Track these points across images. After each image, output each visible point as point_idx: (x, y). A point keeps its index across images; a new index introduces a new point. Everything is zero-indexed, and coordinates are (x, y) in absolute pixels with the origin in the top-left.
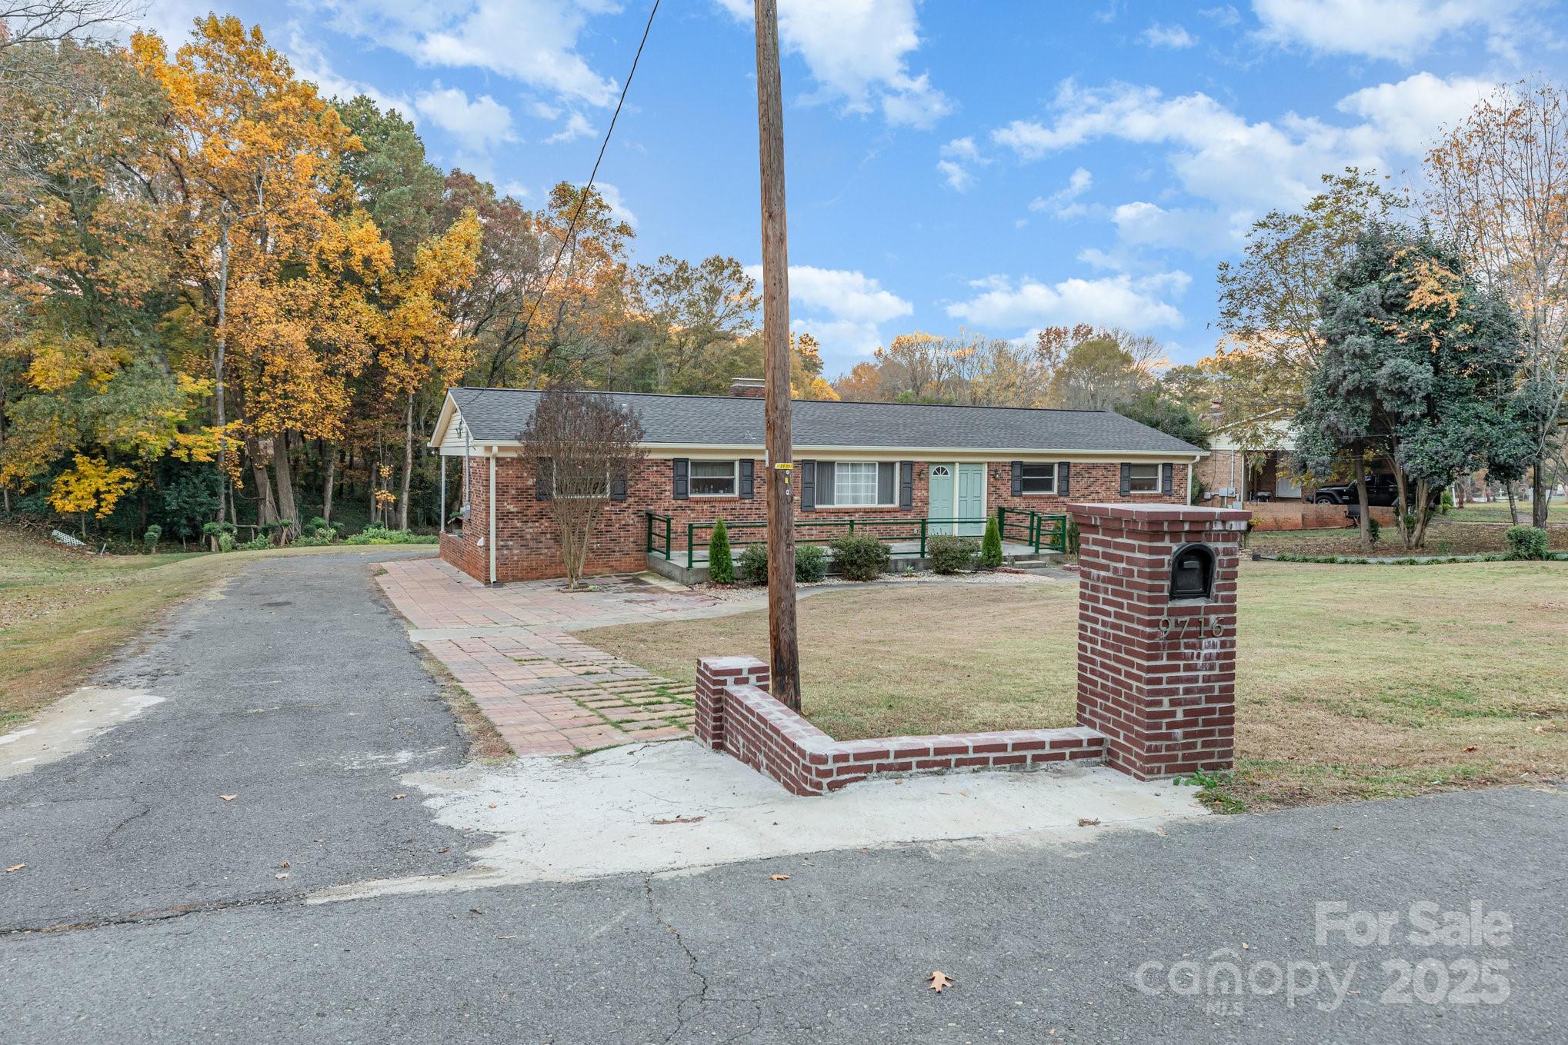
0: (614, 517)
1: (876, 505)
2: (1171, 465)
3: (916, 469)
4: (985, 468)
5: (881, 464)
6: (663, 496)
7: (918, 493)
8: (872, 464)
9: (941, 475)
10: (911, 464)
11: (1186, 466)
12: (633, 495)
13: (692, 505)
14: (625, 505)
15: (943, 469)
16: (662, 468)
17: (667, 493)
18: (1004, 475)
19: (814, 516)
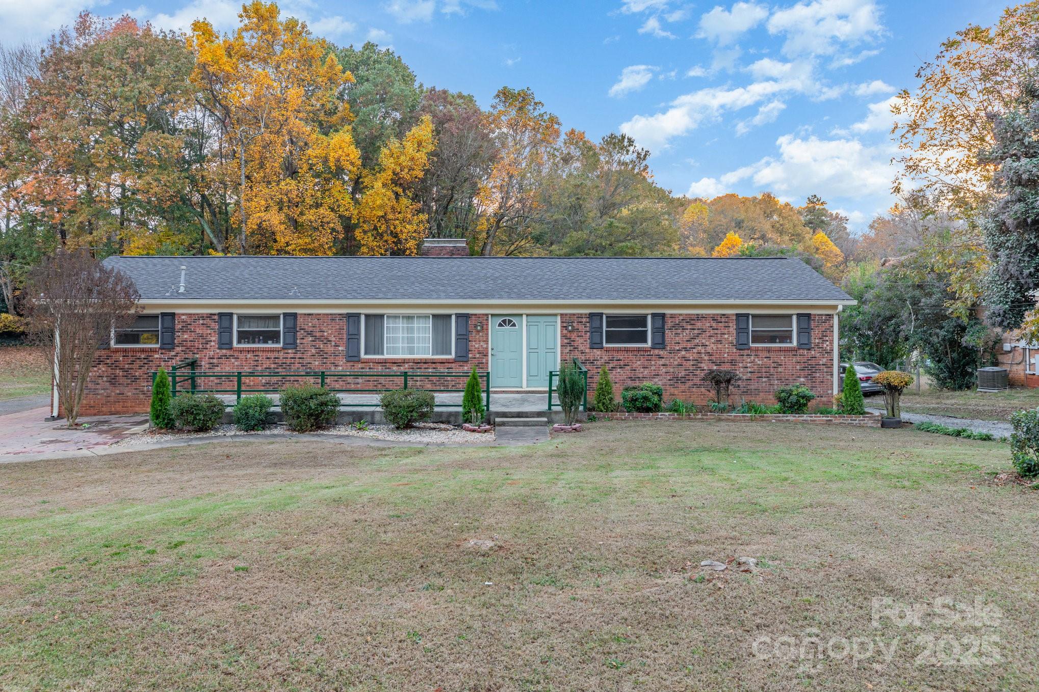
0: (163, 364)
1: (430, 356)
2: (809, 315)
3: (472, 322)
4: (559, 318)
5: (434, 316)
6: (208, 346)
7: (475, 345)
8: (426, 317)
9: (507, 328)
10: (467, 316)
11: (830, 316)
12: (180, 344)
13: (236, 354)
14: (173, 353)
15: (510, 321)
16: (208, 321)
17: (213, 344)
18: (581, 327)
19: (360, 365)
